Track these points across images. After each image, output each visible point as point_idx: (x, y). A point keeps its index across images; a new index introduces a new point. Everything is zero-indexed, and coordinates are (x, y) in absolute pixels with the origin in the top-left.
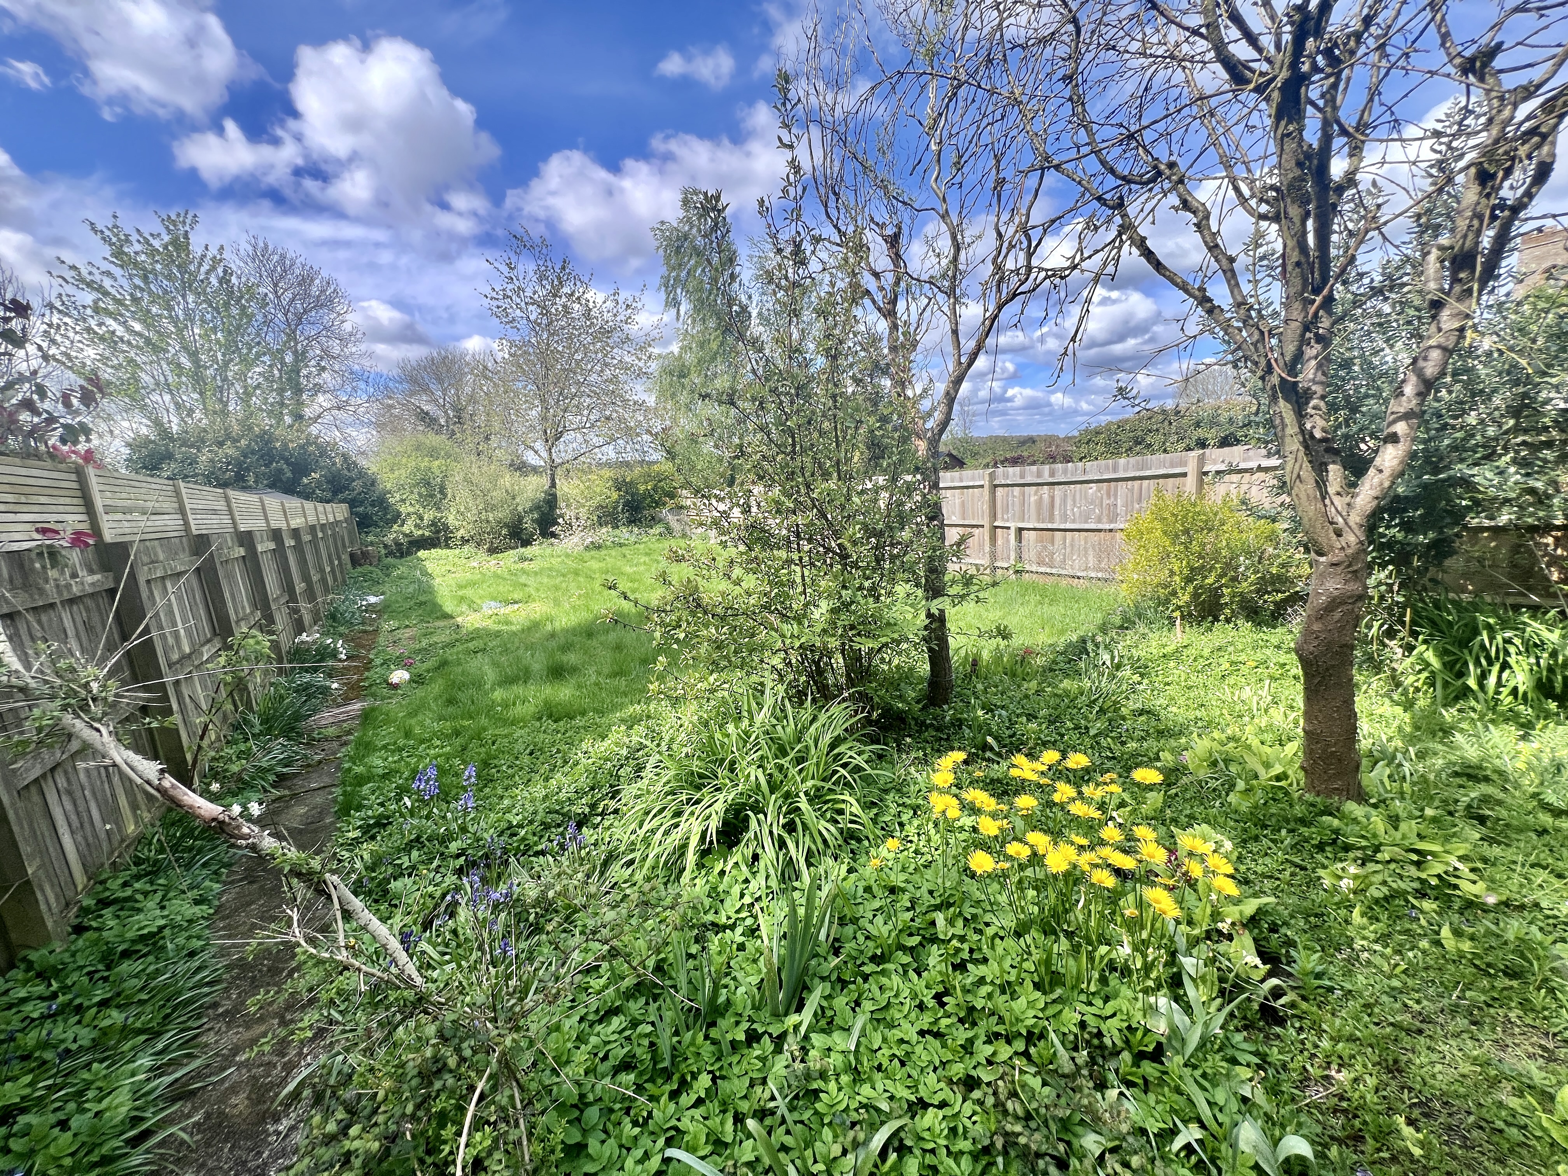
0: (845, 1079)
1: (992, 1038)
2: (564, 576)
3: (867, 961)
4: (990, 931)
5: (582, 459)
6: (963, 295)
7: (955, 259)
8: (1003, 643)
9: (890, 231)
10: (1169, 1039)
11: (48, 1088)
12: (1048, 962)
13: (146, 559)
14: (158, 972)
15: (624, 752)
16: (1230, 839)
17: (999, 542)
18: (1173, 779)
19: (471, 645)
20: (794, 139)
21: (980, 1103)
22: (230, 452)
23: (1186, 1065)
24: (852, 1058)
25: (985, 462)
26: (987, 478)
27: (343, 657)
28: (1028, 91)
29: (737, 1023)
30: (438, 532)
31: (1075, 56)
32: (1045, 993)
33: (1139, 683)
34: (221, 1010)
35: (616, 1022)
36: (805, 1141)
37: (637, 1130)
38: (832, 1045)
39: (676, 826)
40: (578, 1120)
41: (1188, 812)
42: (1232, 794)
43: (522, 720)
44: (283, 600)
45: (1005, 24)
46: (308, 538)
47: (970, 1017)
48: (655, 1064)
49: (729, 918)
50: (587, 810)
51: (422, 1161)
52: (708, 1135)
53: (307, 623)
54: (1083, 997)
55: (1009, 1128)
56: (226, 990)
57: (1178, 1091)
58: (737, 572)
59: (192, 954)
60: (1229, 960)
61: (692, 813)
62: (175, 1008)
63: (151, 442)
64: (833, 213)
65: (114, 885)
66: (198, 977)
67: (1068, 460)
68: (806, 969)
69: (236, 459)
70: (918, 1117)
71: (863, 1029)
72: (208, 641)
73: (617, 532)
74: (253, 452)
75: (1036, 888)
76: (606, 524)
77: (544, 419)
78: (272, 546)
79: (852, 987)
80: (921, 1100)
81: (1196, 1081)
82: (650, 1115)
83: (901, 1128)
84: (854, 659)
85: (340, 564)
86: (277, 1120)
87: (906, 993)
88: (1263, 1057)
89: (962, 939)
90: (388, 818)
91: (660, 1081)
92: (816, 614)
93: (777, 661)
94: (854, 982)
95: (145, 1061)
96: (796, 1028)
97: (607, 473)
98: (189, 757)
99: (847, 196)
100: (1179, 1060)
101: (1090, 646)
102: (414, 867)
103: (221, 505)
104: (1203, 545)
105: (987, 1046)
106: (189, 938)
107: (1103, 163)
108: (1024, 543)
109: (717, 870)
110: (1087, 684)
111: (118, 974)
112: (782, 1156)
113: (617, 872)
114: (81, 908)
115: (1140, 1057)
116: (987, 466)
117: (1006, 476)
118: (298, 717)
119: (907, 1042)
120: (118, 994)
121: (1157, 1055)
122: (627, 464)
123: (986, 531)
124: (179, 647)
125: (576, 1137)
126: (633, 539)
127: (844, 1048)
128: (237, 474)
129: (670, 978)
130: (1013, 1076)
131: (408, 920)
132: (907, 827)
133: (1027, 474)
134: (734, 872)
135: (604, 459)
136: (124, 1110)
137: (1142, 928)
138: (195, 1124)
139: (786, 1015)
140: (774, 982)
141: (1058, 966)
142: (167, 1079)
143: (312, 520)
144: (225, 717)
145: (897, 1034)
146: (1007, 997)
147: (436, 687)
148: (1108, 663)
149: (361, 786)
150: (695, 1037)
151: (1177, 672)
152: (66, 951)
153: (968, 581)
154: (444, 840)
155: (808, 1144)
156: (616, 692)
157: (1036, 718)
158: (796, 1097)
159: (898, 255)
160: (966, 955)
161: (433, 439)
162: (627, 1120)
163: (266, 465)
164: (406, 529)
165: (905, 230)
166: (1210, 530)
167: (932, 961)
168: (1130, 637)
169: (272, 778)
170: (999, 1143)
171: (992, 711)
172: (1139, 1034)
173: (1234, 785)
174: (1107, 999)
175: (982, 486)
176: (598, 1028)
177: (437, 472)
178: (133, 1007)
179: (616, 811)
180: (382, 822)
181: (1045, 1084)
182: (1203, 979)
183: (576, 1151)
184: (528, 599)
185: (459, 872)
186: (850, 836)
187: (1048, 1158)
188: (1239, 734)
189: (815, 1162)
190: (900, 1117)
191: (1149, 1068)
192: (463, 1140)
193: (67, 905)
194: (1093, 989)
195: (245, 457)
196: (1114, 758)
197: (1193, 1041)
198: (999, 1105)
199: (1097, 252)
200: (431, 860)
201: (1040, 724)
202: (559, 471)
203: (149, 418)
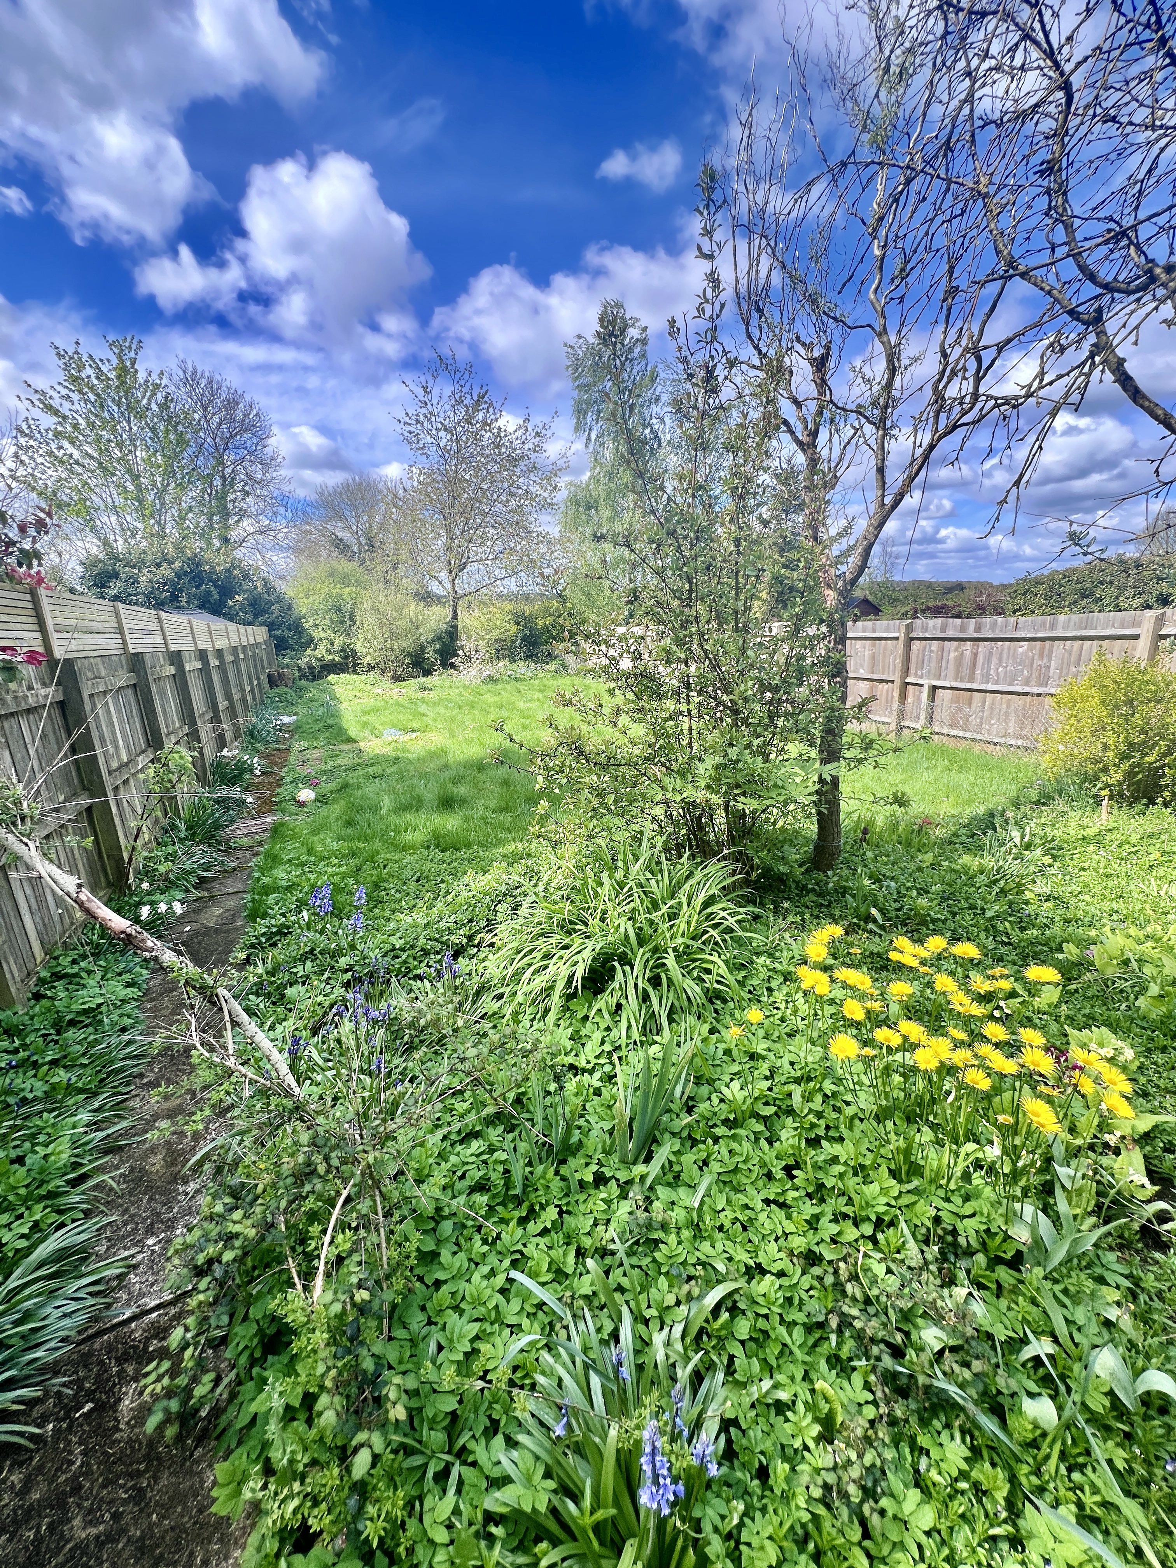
0: (686, 1234)
1: (838, 1217)
2: (460, 707)
3: (719, 1123)
4: (850, 1111)
5: (485, 591)
6: (893, 426)
7: (889, 385)
8: (900, 811)
9: (817, 354)
10: (1031, 1249)
11: (10, 1127)
12: (907, 1152)
13: (90, 675)
14: (96, 1042)
15: (503, 889)
16: (1132, 1046)
17: (910, 700)
18: (1075, 974)
19: (371, 770)
20: (715, 248)
21: (820, 1279)
22: (167, 573)
23: (1045, 1278)
24: (695, 1215)
25: (903, 610)
26: (903, 630)
27: (258, 772)
28: (996, 179)
29: (587, 1164)
30: (347, 657)
31: (1061, 133)
32: (900, 1181)
33: (1050, 866)
34: (145, 1080)
35: (476, 1145)
36: (641, 1285)
37: (486, 1248)
38: (676, 1199)
39: (546, 967)
40: (434, 1230)
41: (1087, 1011)
42: (1141, 998)
43: (413, 847)
44: (208, 716)
45: (977, 95)
46: (232, 658)
47: (819, 1193)
48: (507, 1190)
49: (588, 1062)
50: (465, 941)
51: (293, 1249)
52: (550, 1264)
53: (228, 739)
54: (941, 1193)
55: (845, 1309)
56: (150, 1064)
57: (1034, 1302)
58: (624, 719)
59: (124, 1030)
60: (1112, 1175)
61: (561, 958)
62: (109, 1074)
63: (101, 561)
64: (755, 333)
65: (65, 961)
66: (128, 1050)
67: (1000, 611)
68: (657, 1124)
69: (172, 580)
70: (754, 1282)
71: (709, 1189)
72: (143, 752)
73: (514, 666)
74: (186, 574)
75: (902, 1075)
76: (504, 657)
77: (449, 549)
78: (198, 665)
79: (701, 1146)
80: (759, 1266)
81: (1055, 1296)
82: (499, 1237)
83: (736, 1291)
84: (737, 819)
85: (259, 684)
86: (186, 1183)
87: (756, 1160)
88: (1136, 1282)
89: (820, 1115)
90: (288, 927)
91: (511, 1206)
92: (701, 769)
93: (659, 811)
94: (704, 1142)
95: (84, 1116)
96: (643, 1178)
97: (508, 606)
98: (126, 856)
99: (772, 314)
100: (1039, 1272)
101: (997, 821)
102: (307, 977)
103: (155, 626)
104: (1147, 719)
105: (833, 1225)
106: (121, 1016)
107: (1083, 268)
108: (937, 702)
109: (580, 1015)
110: (989, 862)
111: (65, 1039)
112: (617, 1296)
113: (488, 1005)
114: (39, 979)
115: (995, 1261)
116: (905, 615)
117: (925, 628)
118: (217, 826)
119: (752, 1209)
120: (65, 1057)
121: (1016, 1262)
122: (527, 598)
123: (896, 689)
124: (119, 757)
125: (430, 1246)
126: (529, 674)
127: (688, 1204)
128: (172, 594)
129: (528, 1111)
130: (856, 1259)
131: (300, 1024)
132: (775, 993)
133: (950, 627)
134: (597, 1020)
135: (505, 591)
136: (65, 1156)
137: (1016, 1133)
138: (121, 1175)
139: (634, 1163)
140: (624, 1133)
141: (917, 1156)
142: (101, 1135)
143: (235, 642)
144: (157, 821)
145: (742, 1199)
146: (857, 1179)
147: (337, 809)
148: (1017, 840)
149: (267, 895)
150: (544, 1170)
151: (1095, 857)
152: (27, 1014)
153: (868, 745)
154: (336, 954)
155: (644, 1289)
156: (501, 826)
157: (928, 892)
158: (637, 1243)
159: (824, 382)
160: (821, 1132)
161: (346, 566)
162: (477, 1237)
163: (197, 587)
164: (318, 653)
165: (834, 352)
166: (1159, 702)
167: (784, 1135)
168: (1047, 814)
169: (194, 880)
170: (834, 1322)
171: (880, 881)
172: (998, 1239)
173: (1146, 989)
174: (967, 1198)
175: (897, 638)
176: (458, 1148)
177: (348, 599)
178: (76, 1069)
179: (492, 945)
180: (283, 932)
181: (889, 1271)
182: (1079, 1192)
183: (430, 1258)
184: (425, 729)
185: (347, 985)
186: (713, 996)
187: (882, 1346)
188: (1159, 933)
189: (649, 1307)
190: (736, 1280)
191: (1003, 1274)
192: (327, 1239)
193: (29, 974)
194: (952, 1186)
195: (179, 578)
196: (1010, 944)
197: (1059, 1255)
198: (839, 1286)
199: (1060, 377)
200: (322, 972)
201: (931, 900)
202: (461, 602)
203: (99, 538)
